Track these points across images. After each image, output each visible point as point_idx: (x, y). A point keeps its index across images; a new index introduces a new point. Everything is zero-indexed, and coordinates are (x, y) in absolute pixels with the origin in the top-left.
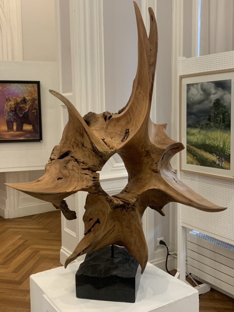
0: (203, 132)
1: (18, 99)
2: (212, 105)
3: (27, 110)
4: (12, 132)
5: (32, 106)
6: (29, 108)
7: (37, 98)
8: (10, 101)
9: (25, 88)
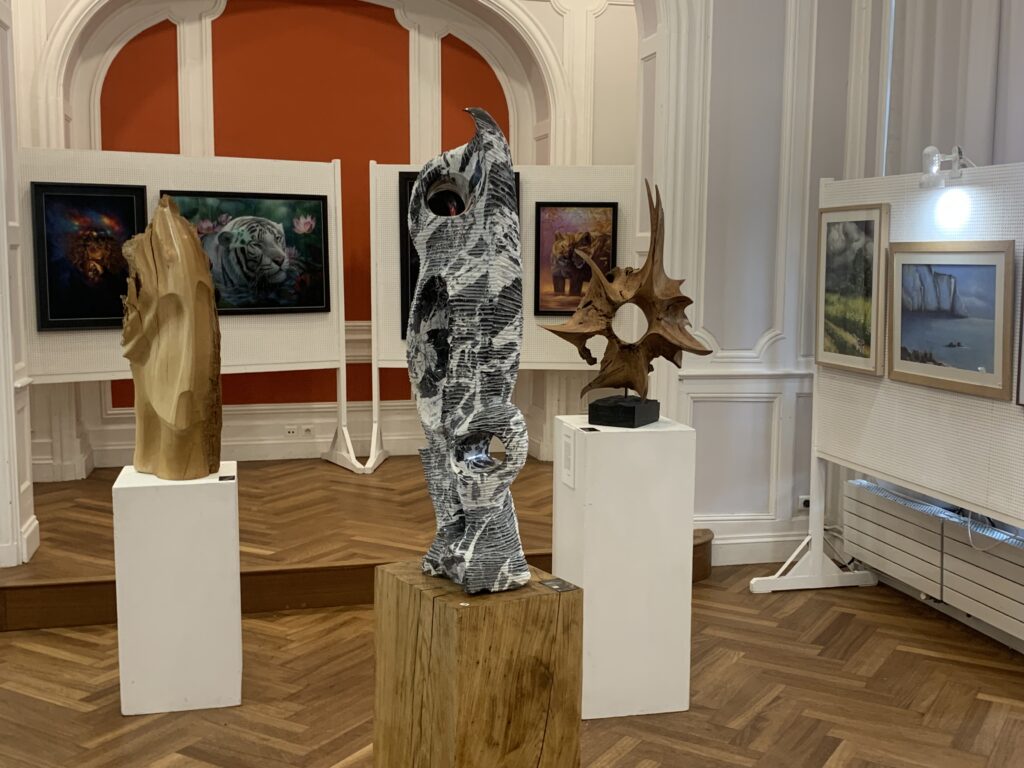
1: (576, 236)
2: (854, 257)
5: (601, 248)
6: (595, 252)
7: (611, 234)
8: (563, 239)
9: (590, 216)
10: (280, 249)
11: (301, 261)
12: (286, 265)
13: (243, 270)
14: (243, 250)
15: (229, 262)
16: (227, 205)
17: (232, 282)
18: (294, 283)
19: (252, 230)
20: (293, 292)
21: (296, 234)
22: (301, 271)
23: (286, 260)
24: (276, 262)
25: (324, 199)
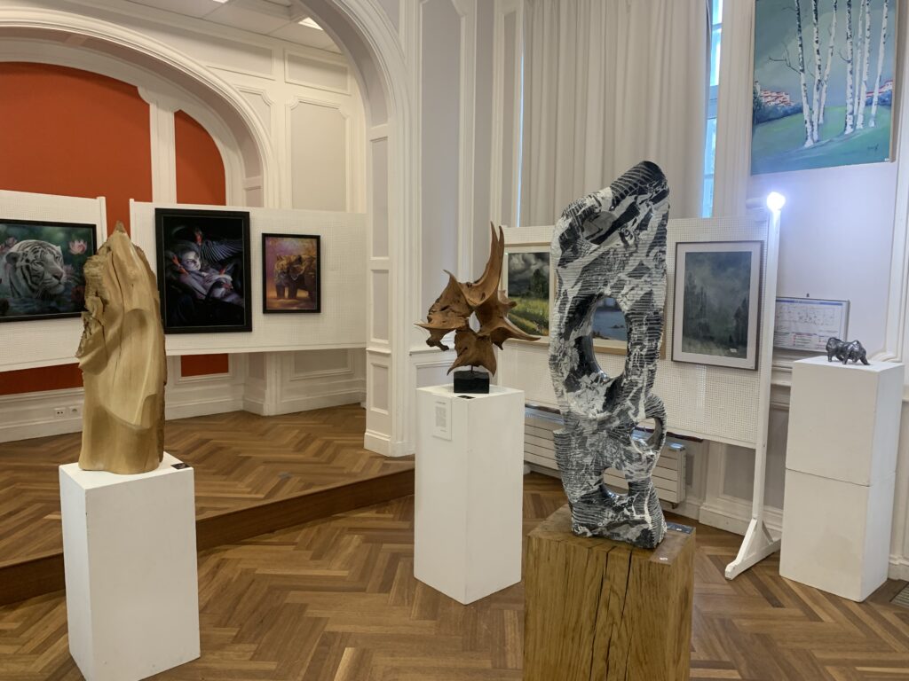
0: (525, 301)
1: (292, 257)
2: (532, 274)
3: (302, 272)
4: (281, 300)
5: (309, 266)
6: (305, 269)
7: (316, 257)
8: (282, 259)
9: (301, 244)
10: (59, 266)
11: (76, 276)
12: (64, 279)
13: (28, 285)
14: (27, 267)
15: (16, 277)
16: (14, 230)
17: (19, 294)
18: (71, 293)
19: (35, 251)
20: (70, 300)
21: (73, 255)
22: (76, 284)
23: (64, 276)
24: (56, 277)
25: (93, 227)
